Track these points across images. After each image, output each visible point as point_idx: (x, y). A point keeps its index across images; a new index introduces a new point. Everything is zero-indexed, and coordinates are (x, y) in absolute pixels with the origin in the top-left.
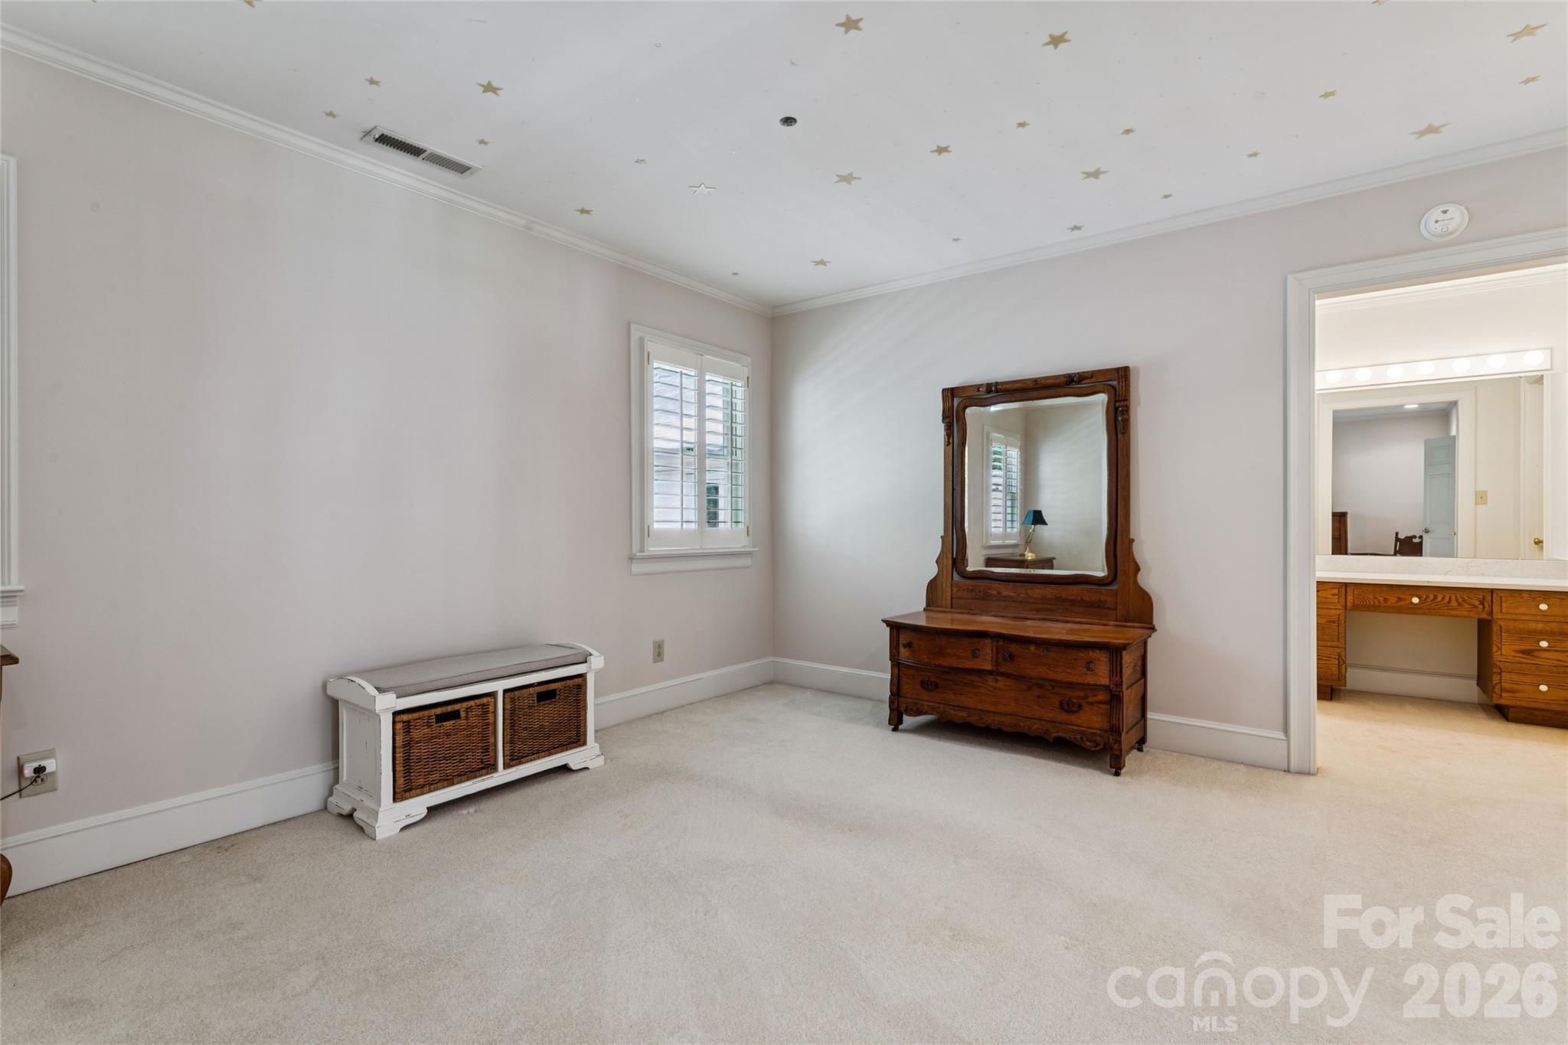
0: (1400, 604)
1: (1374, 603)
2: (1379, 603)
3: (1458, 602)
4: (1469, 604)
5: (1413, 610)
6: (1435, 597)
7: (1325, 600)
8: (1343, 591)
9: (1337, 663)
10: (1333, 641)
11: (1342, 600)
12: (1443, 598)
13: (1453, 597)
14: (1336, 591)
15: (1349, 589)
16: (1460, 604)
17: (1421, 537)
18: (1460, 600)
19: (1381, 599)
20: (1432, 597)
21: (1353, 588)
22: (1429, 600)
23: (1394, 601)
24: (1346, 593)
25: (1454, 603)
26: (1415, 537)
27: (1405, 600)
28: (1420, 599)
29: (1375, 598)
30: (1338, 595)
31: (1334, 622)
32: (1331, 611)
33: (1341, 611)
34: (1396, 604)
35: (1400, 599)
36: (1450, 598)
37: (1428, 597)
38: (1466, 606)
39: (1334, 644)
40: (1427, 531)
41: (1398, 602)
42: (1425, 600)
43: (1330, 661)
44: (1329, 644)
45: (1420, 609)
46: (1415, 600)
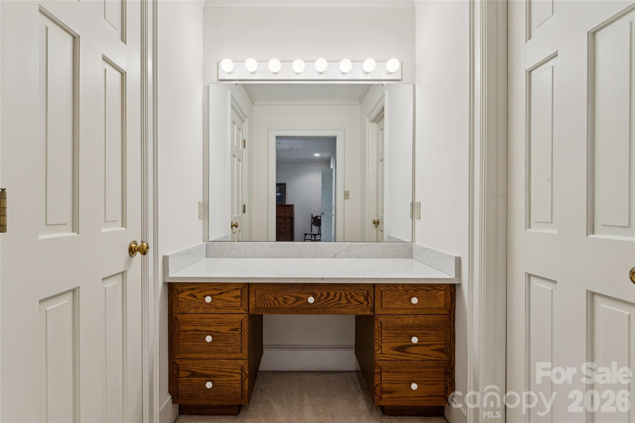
0: (298, 304)
1: (275, 304)
2: (279, 303)
3: (347, 299)
4: (356, 300)
5: (310, 309)
6: (328, 295)
7: (228, 304)
8: (246, 291)
9: (240, 378)
10: (236, 353)
11: (245, 303)
12: (335, 295)
13: (343, 294)
14: (238, 293)
15: (251, 288)
16: (349, 302)
17: (320, 216)
18: (349, 297)
19: (281, 300)
20: (325, 295)
21: (255, 288)
22: (323, 298)
23: (292, 302)
24: (248, 294)
25: (344, 301)
26: (318, 216)
27: (302, 299)
28: (315, 298)
29: (275, 299)
30: (241, 297)
31: (236, 330)
32: (234, 316)
33: (243, 316)
34: (295, 305)
35: (298, 299)
36: (341, 295)
37: (322, 295)
38: (355, 303)
39: (237, 356)
40: (322, 214)
41: (295, 302)
42: (320, 298)
43: (233, 377)
44: (232, 356)
45: (314, 308)
46: (311, 300)
